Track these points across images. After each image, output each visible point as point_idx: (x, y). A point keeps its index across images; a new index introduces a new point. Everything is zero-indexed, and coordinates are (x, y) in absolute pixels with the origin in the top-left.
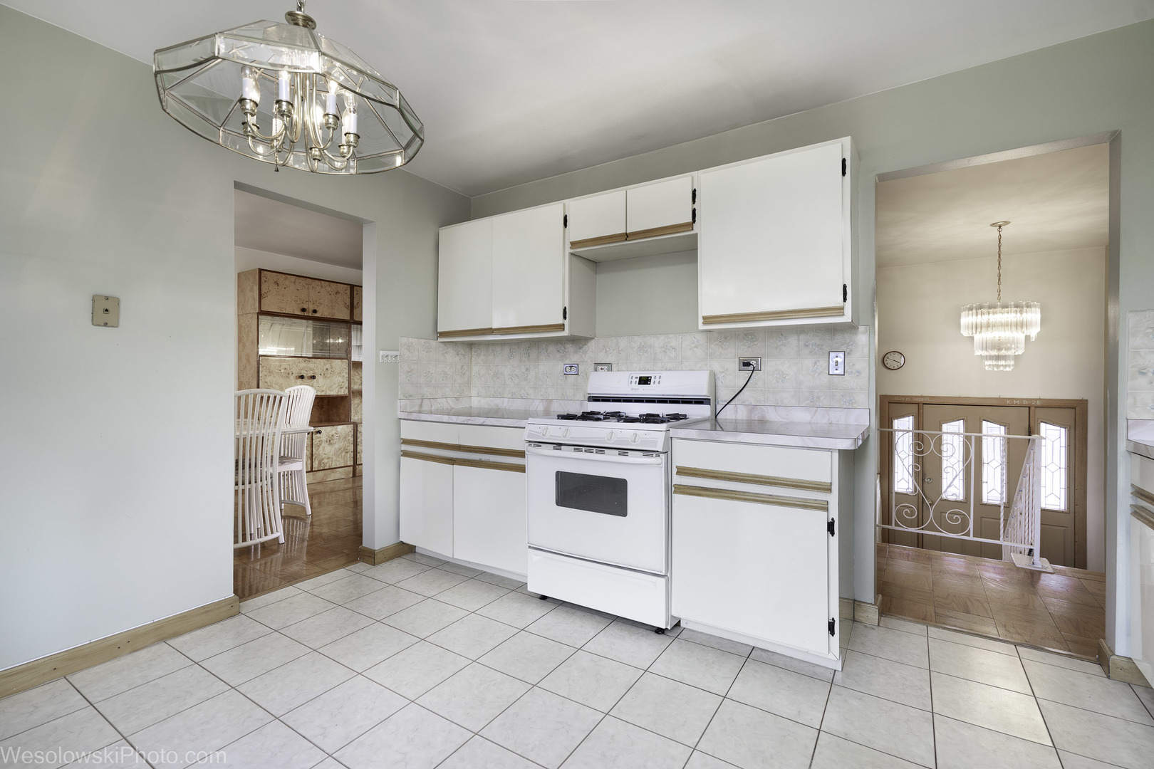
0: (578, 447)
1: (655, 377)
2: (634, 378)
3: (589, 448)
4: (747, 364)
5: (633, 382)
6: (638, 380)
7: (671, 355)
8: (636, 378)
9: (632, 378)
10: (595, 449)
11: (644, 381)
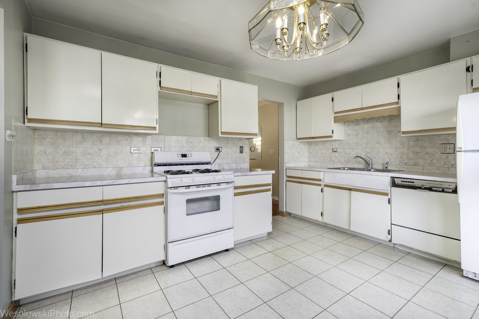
0: (198, 186)
1: (189, 154)
2: (179, 155)
3: (204, 185)
4: (218, 149)
5: (179, 157)
6: (181, 155)
7: (190, 145)
8: (180, 154)
9: (178, 154)
10: (206, 185)
11: (184, 156)
